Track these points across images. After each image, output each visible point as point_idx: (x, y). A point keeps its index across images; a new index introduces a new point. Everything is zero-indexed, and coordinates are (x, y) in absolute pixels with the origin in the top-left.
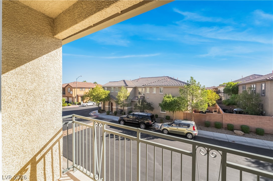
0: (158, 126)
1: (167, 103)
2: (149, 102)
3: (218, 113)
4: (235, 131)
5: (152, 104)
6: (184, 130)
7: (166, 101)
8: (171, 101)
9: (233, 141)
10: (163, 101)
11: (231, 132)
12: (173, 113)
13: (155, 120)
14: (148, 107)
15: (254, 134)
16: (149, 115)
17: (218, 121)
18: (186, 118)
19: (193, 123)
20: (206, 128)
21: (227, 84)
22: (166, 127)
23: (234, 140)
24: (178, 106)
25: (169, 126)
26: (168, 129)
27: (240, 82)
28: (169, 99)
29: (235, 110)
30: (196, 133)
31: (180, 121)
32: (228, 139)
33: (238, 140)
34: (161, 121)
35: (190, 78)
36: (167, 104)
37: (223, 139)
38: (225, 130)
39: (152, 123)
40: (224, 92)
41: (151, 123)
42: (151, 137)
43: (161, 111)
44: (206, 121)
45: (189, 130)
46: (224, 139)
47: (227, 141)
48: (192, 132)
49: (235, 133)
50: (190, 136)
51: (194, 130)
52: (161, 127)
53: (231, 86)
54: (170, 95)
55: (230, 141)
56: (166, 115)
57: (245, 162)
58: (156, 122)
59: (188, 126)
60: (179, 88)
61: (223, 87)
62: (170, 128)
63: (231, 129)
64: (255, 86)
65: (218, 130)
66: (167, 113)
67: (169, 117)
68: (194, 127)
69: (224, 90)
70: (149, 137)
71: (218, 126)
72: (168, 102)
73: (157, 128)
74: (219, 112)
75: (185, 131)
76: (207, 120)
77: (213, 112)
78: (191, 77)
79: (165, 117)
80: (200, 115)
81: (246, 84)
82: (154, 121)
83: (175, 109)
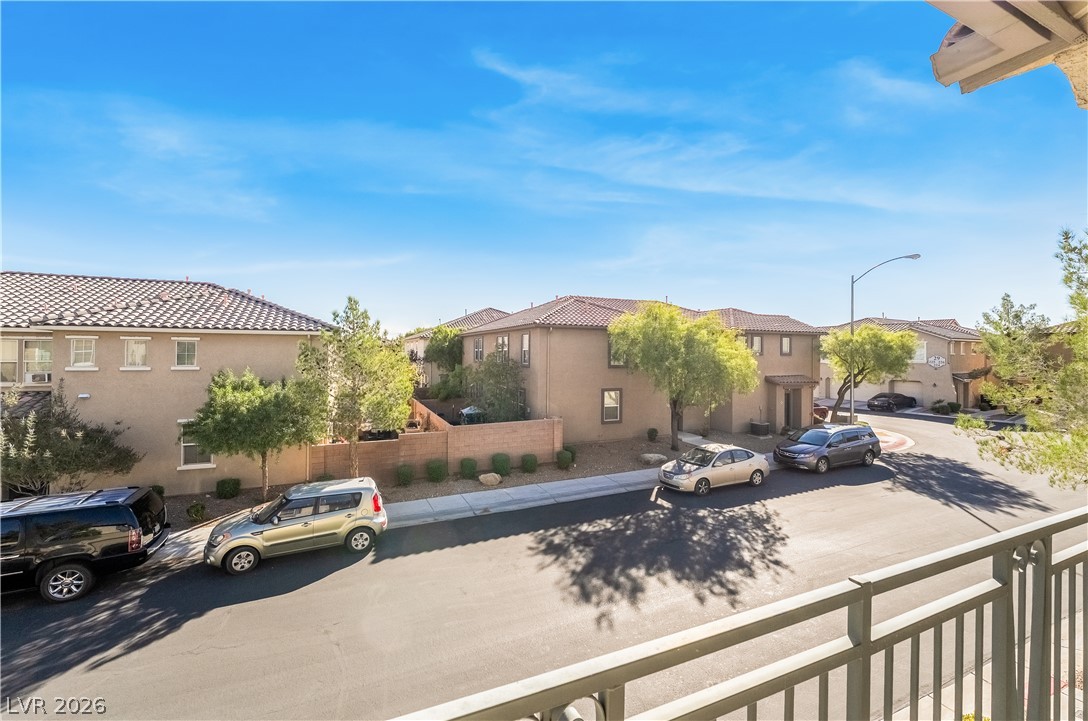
0: (179, 545)
1: (234, 413)
2: (92, 426)
3: (426, 430)
4: (482, 477)
5: (117, 433)
6: (340, 522)
7: (227, 405)
8: (257, 403)
9: (486, 510)
10: (209, 409)
11: (470, 482)
12: (264, 461)
13: (159, 518)
14: (99, 456)
15: (519, 474)
16: (120, 500)
17: (434, 457)
18: (322, 471)
19: (369, 483)
20: (402, 490)
21: (435, 333)
22: (247, 538)
23: (484, 506)
24: (295, 423)
25: (260, 528)
26: (258, 542)
27: (466, 328)
28: (248, 394)
29: (465, 411)
30: (381, 520)
31: (314, 488)
32: (472, 509)
33: (493, 501)
34: (196, 515)
35: (346, 303)
36: (240, 422)
37: (459, 512)
38: (456, 480)
39: (147, 539)
40: (426, 359)
41: (139, 542)
42: (157, 625)
43: (186, 463)
44: (401, 464)
45: (359, 515)
46: (461, 512)
47: (471, 514)
48: (371, 519)
49: (481, 484)
50: (360, 542)
51: (377, 509)
52: (211, 546)
53: (445, 338)
54: (248, 377)
55: (478, 512)
56: (217, 476)
57: (530, 559)
58: (168, 525)
59: (352, 500)
60: (299, 342)
61: (422, 341)
62: (261, 539)
63: (469, 472)
64: (506, 339)
65: (440, 487)
66: (221, 465)
67: (236, 483)
68: (375, 500)
69: (427, 352)
70: (139, 629)
71: (436, 474)
72: (243, 408)
73: (179, 559)
74: (428, 426)
75: (339, 527)
76: (402, 459)
77: (407, 430)
78: (350, 299)
79: (214, 490)
80: (380, 445)
81: (483, 334)
82: (157, 528)
83: (283, 437)
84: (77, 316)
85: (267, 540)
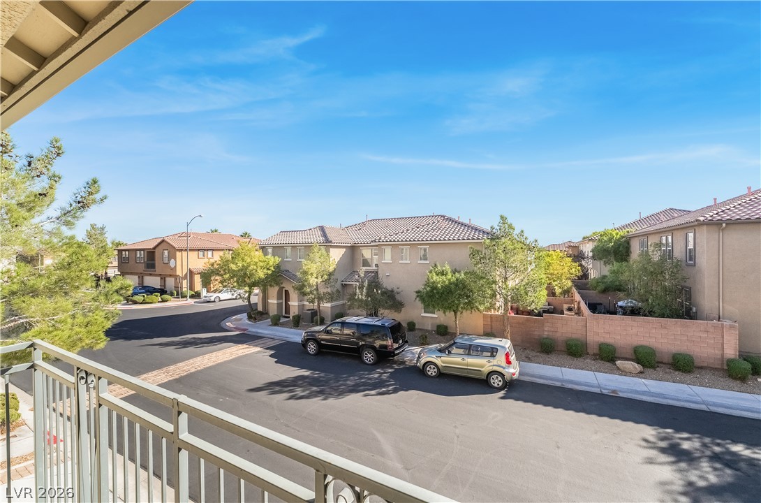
0: (413, 354)
1: (436, 288)
2: (389, 288)
3: (576, 314)
4: (618, 363)
5: (398, 293)
6: (483, 364)
7: (434, 282)
8: (447, 283)
9: (614, 391)
10: (427, 284)
11: (608, 364)
12: (456, 318)
13: (403, 337)
14: (386, 303)
15: (668, 370)
16: (386, 324)
17: (574, 336)
18: (489, 330)
19: (507, 343)
20: (544, 356)
21: (601, 235)
22: (432, 358)
23: (615, 388)
24: (468, 297)
25: (440, 354)
26: (438, 362)
27: (633, 230)
28: (444, 277)
29: (620, 303)
30: (513, 371)
31: (471, 338)
32: (599, 387)
33: (625, 387)
34: (423, 341)
35: (499, 219)
36: (438, 293)
37: (586, 385)
38: (594, 360)
39: (396, 346)
40: (593, 257)
41: (392, 346)
42: (390, 388)
43: (425, 312)
44: (545, 336)
45: (495, 363)
46: (588, 386)
47: (597, 390)
48: (504, 368)
49: (618, 368)
50: (496, 381)
51: (509, 362)
52: (419, 357)
53: (610, 240)
54: (447, 268)
55: (605, 392)
56: (438, 322)
57: (640, 449)
58: (406, 342)
59: (493, 351)
60: (470, 246)
61: (591, 243)
62: (443, 361)
63: (607, 356)
64: (670, 238)
65: (576, 361)
66: (438, 317)
67: (446, 327)
68: (507, 355)
69: (592, 251)
70: (384, 387)
71: (575, 351)
72: (439, 285)
73: (411, 361)
74: (579, 313)
75: (483, 367)
76: (546, 333)
77: (565, 312)
78: (501, 217)
79: (436, 329)
80: (528, 320)
81: (647, 235)
82: (401, 342)
83: (459, 304)
84: (380, 239)
85: (443, 363)
